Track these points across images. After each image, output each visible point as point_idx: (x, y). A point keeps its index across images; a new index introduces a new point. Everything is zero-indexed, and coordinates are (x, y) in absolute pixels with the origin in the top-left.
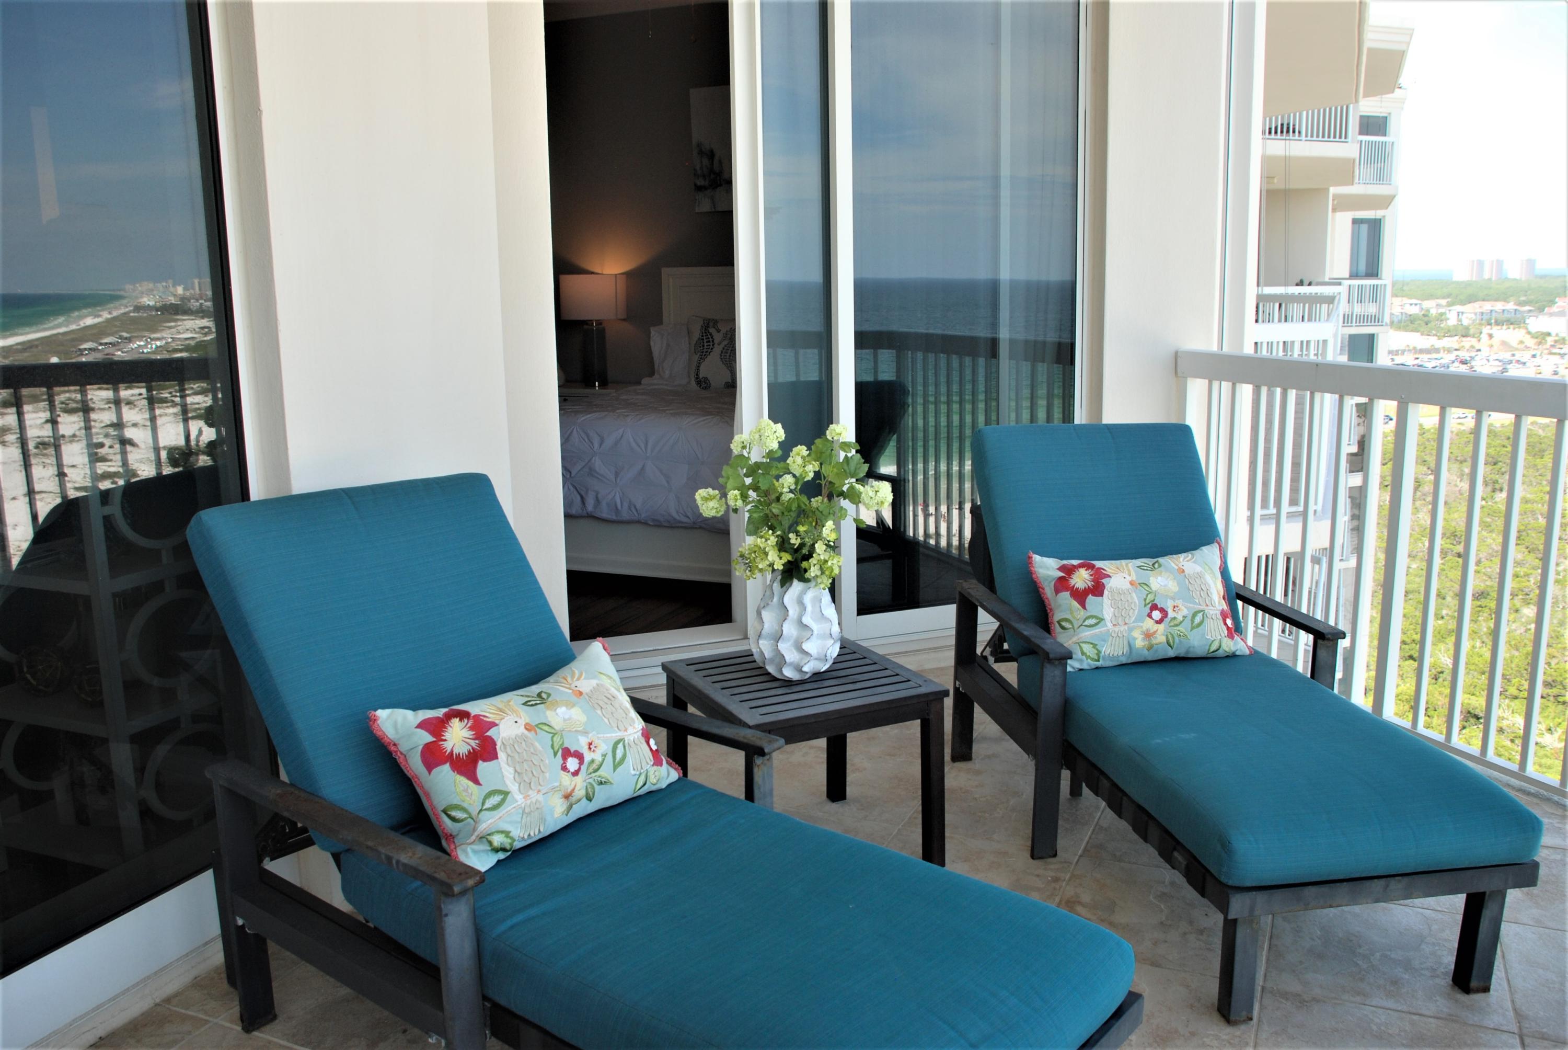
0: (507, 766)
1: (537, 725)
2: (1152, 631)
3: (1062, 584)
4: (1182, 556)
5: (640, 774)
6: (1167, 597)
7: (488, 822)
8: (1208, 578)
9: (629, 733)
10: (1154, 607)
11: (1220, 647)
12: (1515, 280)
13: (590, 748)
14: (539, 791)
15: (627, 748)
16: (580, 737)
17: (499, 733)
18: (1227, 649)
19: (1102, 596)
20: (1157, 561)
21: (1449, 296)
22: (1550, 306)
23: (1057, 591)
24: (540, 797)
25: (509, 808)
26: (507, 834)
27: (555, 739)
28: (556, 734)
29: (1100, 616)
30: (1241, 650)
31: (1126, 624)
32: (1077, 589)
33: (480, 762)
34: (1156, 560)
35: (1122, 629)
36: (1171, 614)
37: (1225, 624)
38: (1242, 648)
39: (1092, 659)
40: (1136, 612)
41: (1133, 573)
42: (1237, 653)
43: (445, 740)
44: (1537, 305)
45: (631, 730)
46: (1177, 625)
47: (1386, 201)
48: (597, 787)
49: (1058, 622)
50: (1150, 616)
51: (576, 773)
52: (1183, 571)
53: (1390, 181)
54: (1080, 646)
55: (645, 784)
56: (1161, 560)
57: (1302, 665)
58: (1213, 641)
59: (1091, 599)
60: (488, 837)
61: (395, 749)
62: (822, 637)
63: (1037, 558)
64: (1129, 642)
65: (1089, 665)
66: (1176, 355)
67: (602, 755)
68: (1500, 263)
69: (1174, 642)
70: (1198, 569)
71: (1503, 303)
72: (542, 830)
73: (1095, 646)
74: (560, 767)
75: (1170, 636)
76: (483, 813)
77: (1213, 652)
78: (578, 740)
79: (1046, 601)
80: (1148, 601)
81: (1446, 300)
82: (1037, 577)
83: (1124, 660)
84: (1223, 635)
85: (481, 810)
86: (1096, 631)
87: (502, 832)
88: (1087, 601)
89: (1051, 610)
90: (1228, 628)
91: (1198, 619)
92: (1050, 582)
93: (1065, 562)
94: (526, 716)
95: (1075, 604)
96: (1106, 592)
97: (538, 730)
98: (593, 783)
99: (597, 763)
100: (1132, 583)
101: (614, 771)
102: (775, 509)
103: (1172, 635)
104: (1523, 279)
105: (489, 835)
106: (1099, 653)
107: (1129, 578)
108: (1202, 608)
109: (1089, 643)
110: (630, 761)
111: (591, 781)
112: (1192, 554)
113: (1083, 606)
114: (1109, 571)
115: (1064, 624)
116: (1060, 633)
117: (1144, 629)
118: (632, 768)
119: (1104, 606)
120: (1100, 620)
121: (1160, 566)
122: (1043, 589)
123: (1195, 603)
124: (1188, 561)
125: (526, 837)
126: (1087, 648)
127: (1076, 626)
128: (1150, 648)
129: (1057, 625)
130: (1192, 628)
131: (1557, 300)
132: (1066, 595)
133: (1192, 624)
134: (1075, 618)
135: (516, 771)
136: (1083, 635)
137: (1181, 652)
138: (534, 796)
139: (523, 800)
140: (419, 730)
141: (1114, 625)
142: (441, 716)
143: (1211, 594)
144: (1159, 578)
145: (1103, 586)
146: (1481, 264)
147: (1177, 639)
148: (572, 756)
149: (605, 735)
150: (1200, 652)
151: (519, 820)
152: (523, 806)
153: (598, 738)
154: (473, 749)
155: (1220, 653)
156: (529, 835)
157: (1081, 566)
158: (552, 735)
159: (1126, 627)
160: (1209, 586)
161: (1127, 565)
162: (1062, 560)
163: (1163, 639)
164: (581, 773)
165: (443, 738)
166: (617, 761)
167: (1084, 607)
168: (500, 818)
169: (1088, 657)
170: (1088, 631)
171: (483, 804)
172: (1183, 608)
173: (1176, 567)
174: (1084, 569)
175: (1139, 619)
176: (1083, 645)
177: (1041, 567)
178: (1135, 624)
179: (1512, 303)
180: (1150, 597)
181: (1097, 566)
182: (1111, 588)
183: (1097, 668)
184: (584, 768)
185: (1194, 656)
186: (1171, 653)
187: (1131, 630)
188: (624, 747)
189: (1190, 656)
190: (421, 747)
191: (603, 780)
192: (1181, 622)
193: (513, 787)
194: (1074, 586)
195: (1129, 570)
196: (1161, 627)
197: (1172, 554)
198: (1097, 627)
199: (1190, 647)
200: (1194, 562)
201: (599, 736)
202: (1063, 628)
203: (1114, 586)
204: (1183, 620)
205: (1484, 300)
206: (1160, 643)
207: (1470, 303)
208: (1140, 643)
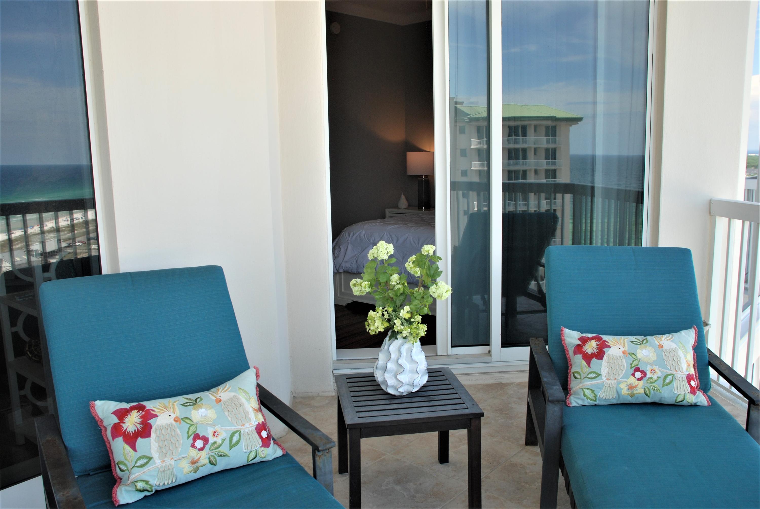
0: (154, 443)
1: (182, 419)
2: (634, 385)
3: (579, 349)
4: (664, 336)
5: (251, 452)
6: (647, 363)
7: (136, 474)
8: (681, 353)
9: (245, 426)
10: (637, 369)
11: (684, 399)
13: (214, 435)
14: (172, 459)
15: (242, 436)
16: (208, 428)
17: (156, 422)
18: (690, 401)
19: (602, 359)
20: (646, 339)
23: (575, 353)
24: (173, 462)
25: (150, 467)
26: (147, 482)
27: (191, 428)
28: (192, 425)
29: (599, 373)
30: (701, 402)
31: (616, 379)
32: (587, 353)
33: (139, 438)
34: (645, 337)
35: (613, 382)
36: (649, 375)
37: (690, 384)
38: (702, 401)
39: (591, 400)
40: (624, 372)
41: (626, 345)
42: (698, 404)
43: (125, 423)
45: (247, 425)
46: (652, 383)
48: (218, 458)
49: (573, 373)
50: (633, 375)
51: (201, 449)
52: (662, 347)
54: (583, 390)
55: (255, 458)
56: (649, 338)
58: (679, 395)
59: (594, 360)
60: (135, 483)
61: (101, 424)
62: (411, 371)
63: (566, 331)
64: (617, 391)
65: (588, 402)
66: (710, 202)
67: (222, 440)
69: (650, 393)
70: (674, 346)
72: (174, 481)
73: (593, 391)
74: (190, 445)
75: (647, 390)
76: (134, 468)
77: (679, 402)
78: (207, 429)
79: (568, 358)
80: (633, 365)
82: (565, 343)
83: (615, 402)
84: (687, 392)
85: (134, 467)
86: (595, 382)
87: (144, 481)
88: (592, 362)
89: (571, 365)
90: (691, 387)
91: (668, 380)
92: (572, 347)
93: (584, 335)
94: (179, 411)
95: (584, 363)
96: (605, 357)
97: (182, 421)
98: (215, 455)
99: (218, 444)
100: (624, 352)
101: (230, 450)
102: (391, 294)
103: (649, 389)
105: (136, 482)
106: (596, 396)
107: (622, 349)
108: (672, 372)
109: (589, 389)
110: (243, 443)
111: (213, 454)
112: (672, 335)
114: (610, 343)
115: (576, 375)
116: (573, 380)
117: (629, 383)
118: (244, 448)
120: (599, 375)
121: (647, 342)
122: (568, 351)
123: (668, 369)
124: (667, 340)
125: (161, 484)
126: (587, 392)
127: (582, 378)
128: (631, 395)
129: (572, 375)
130: (664, 386)
132: (579, 356)
133: (664, 382)
134: (582, 372)
135: (159, 446)
136: (586, 383)
137: (657, 400)
138: (168, 461)
139: (161, 463)
140: (113, 415)
141: (607, 379)
142: (128, 408)
143: (681, 363)
144: (644, 350)
145: (604, 353)
147: (652, 392)
148: (200, 439)
149: (226, 428)
151: (156, 475)
152: (159, 467)
153: (221, 430)
154: (138, 429)
155: (684, 403)
156: (164, 484)
157: (593, 338)
158: (190, 425)
159: (616, 381)
160: (680, 358)
161: (624, 340)
162: (582, 333)
163: (642, 391)
164: (205, 450)
165: (124, 421)
166: (233, 443)
167: (589, 365)
168: (143, 473)
169: (588, 398)
170: (589, 381)
171: (136, 463)
172: (658, 371)
173: (658, 344)
174: (595, 340)
175: (625, 376)
176: (585, 390)
177: (568, 337)
178: (622, 380)
180: (635, 363)
181: (603, 339)
182: (609, 354)
183: (595, 405)
184: (207, 446)
185: (666, 403)
186: (648, 400)
187: (619, 383)
188: (240, 435)
189: (663, 403)
190: (112, 425)
191: (222, 454)
192: (656, 381)
193: (155, 455)
194: (585, 351)
195: (624, 344)
196: (641, 383)
197: (658, 334)
198: (596, 379)
199: (661, 398)
200: (672, 341)
201: (222, 428)
202: (575, 378)
203: (611, 353)
204: (657, 380)
206: (640, 393)
208: (625, 392)
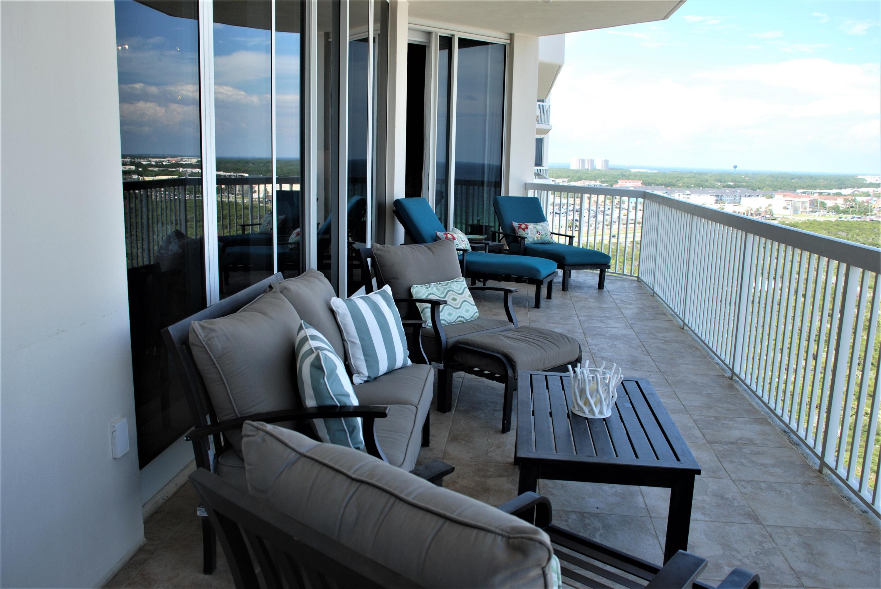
3: (519, 227)
6: (540, 230)
10: (538, 232)
12: (599, 170)
21: (568, 177)
22: (616, 184)
23: (518, 229)
32: (523, 228)
36: (541, 234)
39: (527, 242)
44: (610, 183)
46: (542, 236)
47: (546, 131)
50: (537, 234)
53: (549, 122)
57: (567, 243)
58: (549, 240)
63: (513, 222)
64: (534, 239)
66: (525, 184)
68: (592, 161)
71: (594, 181)
75: (541, 238)
81: (567, 179)
82: (514, 226)
83: (532, 242)
89: (517, 232)
91: (545, 236)
92: (517, 227)
93: (519, 223)
95: (523, 231)
100: (533, 227)
104: (603, 170)
108: (547, 233)
109: (528, 238)
112: (542, 223)
113: (524, 231)
114: (528, 225)
117: (536, 236)
119: (529, 231)
120: (528, 234)
121: (537, 224)
122: (515, 228)
127: (523, 235)
128: (538, 240)
129: (520, 234)
131: (619, 181)
132: (521, 230)
134: (523, 233)
137: (543, 241)
141: (531, 235)
144: (538, 227)
145: (528, 228)
146: (583, 161)
150: (546, 241)
155: (550, 242)
157: (523, 224)
170: (526, 236)
172: (543, 232)
175: (535, 234)
177: (514, 224)
179: (598, 182)
180: (537, 230)
181: (526, 224)
186: (541, 242)
187: (534, 236)
195: (532, 225)
196: (539, 236)
200: (542, 225)
203: (530, 228)
205: (585, 180)
207: (578, 181)
208: (536, 239)
